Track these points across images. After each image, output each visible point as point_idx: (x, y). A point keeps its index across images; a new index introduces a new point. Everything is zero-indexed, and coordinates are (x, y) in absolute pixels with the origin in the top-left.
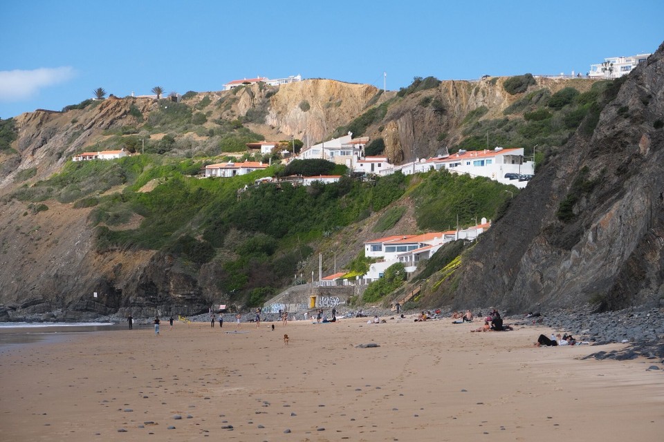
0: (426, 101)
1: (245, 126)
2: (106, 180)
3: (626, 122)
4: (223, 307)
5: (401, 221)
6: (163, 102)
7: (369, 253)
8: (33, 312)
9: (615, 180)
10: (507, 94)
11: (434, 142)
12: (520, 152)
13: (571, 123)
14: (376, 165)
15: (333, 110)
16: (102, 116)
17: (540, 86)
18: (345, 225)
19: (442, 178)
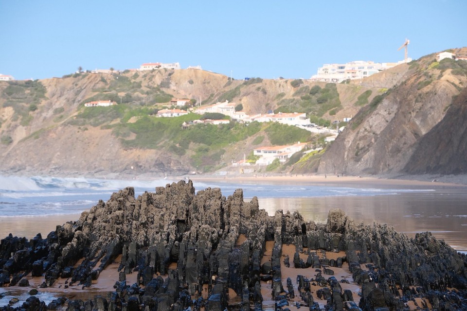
0: (259, 89)
1: (161, 89)
2: (110, 116)
3: (367, 132)
4: (194, 173)
5: (263, 141)
6: (115, 75)
7: (255, 153)
8: (102, 174)
9: (367, 147)
10: (293, 88)
11: (264, 107)
12: (304, 115)
13: (320, 102)
14: (241, 115)
15: (207, 85)
16: (90, 82)
17: (305, 85)
18: (237, 141)
19: (277, 125)
